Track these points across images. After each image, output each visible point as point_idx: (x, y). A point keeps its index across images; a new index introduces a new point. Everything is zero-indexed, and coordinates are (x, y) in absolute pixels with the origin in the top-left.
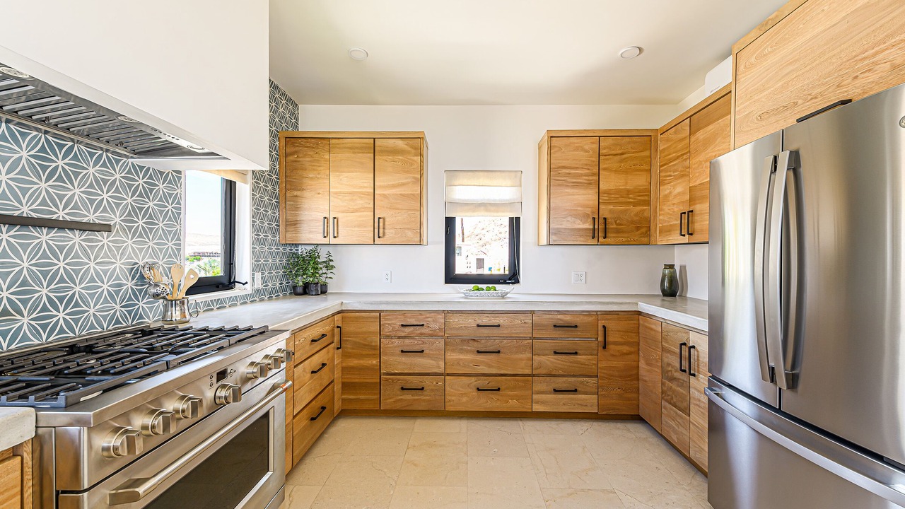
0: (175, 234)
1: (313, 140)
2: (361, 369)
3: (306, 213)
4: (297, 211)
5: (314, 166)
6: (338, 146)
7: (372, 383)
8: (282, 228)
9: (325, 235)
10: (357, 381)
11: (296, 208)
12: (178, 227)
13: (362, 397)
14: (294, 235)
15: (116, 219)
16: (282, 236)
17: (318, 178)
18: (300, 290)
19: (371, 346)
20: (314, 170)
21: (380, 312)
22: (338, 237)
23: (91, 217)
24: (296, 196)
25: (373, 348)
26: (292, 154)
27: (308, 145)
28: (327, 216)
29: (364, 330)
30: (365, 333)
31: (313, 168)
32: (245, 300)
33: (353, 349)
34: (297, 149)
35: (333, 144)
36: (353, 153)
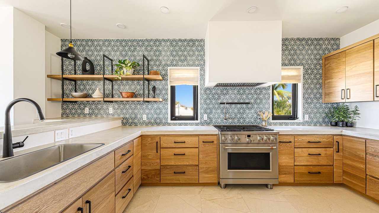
0: (268, 103)
1: (337, 54)
2: (354, 167)
3: (334, 89)
4: (330, 88)
5: (338, 66)
6: (350, 52)
7: (359, 177)
8: (323, 97)
9: (343, 98)
10: (351, 172)
11: (330, 87)
12: (269, 101)
13: (354, 182)
14: (328, 99)
15: (252, 101)
16: (323, 100)
17: (340, 71)
18: (333, 124)
19: (360, 157)
20: (337, 68)
21: (366, 139)
22: (350, 98)
23: (247, 101)
24: (329, 82)
25: (362, 158)
26: (327, 64)
27: (335, 57)
28: (344, 89)
29: (355, 147)
30: (356, 149)
31: (337, 67)
32: (299, 124)
33: (349, 155)
34: (329, 61)
35: (347, 53)
36: (359, 53)
